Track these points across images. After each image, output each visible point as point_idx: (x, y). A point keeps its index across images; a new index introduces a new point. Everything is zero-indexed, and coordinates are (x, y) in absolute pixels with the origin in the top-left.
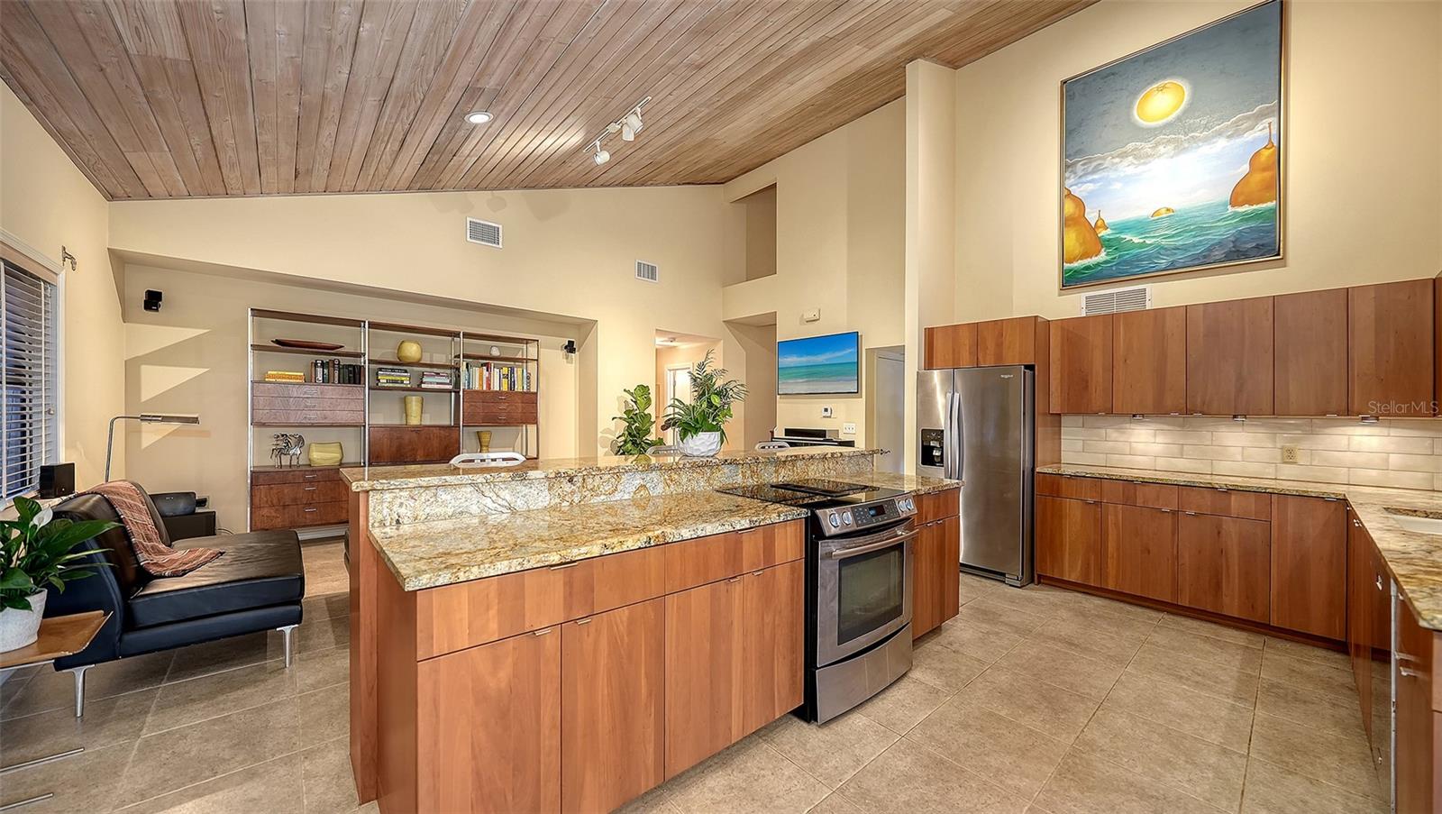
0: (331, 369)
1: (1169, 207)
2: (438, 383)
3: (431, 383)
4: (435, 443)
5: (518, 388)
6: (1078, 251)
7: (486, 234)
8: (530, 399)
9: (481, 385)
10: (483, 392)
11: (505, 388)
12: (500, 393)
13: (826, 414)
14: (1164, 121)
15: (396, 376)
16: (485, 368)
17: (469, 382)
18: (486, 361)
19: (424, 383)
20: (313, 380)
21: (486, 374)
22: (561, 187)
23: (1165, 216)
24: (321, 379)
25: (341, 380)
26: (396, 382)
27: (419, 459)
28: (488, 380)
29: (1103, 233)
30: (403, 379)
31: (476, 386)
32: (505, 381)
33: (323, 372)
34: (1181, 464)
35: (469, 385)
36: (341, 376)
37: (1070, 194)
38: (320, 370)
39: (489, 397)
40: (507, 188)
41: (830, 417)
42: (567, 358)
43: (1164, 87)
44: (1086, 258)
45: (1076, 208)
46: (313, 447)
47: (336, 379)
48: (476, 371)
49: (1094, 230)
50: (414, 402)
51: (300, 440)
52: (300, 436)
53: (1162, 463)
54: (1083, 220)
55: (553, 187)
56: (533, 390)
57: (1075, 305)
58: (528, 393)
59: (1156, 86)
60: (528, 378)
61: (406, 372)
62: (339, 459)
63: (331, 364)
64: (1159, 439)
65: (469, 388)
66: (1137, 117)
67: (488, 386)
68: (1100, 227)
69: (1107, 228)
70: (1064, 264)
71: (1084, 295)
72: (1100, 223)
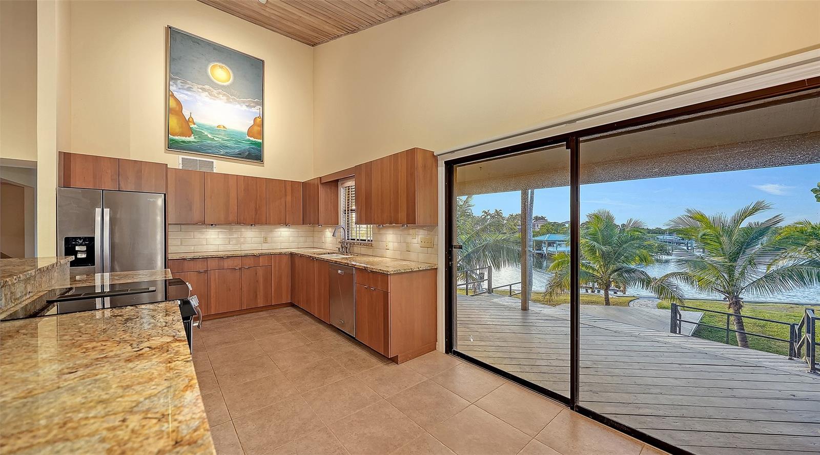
1: (224, 126)
6: (177, 130)
14: (223, 84)
23: (222, 129)
29: (192, 126)
34: (229, 247)
37: (172, 95)
43: (222, 67)
44: (183, 136)
45: (177, 105)
49: (188, 122)
53: (221, 248)
54: (181, 113)
57: (175, 161)
59: (219, 63)
66: (210, 74)
68: (191, 122)
69: (194, 124)
70: (169, 135)
71: (181, 157)
72: (191, 119)
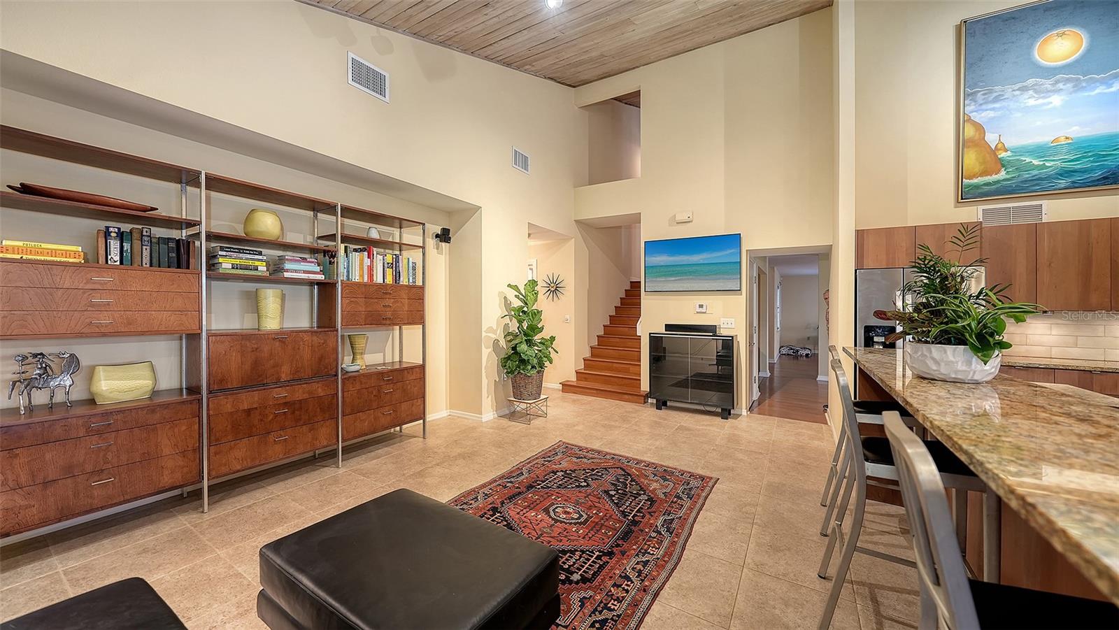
0: (137, 243)
1: (1068, 136)
2: (305, 272)
3: (296, 271)
4: (306, 354)
5: (404, 280)
6: (977, 169)
7: (371, 80)
8: (417, 295)
9: (362, 276)
10: (365, 285)
11: (389, 280)
12: (383, 286)
13: (701, 310)
14: (1064, 62)
15: (245, 259)
16: (366, 253)
17: (348, 272)
18: (367, 245)
19: (287, 271)
20: (102, 260)
21: (367, 262)
22: (449, 46)
23: (1063, 143)
24: (117, 258)
25: (155, 261)
26: (247, 268)
27: (284, 377)
28: (371, 269)
29: (1002, 155)
30: (257, 263)
31: (356, 277)
32: (389, 272)
33: (122, 247)
34: (1075, 352)
35: (348, 276)
36: (155, 255)
37: (970, 119)
38: (114, 245)
39: (371, 291)
40: (394, 29)
41: (705, 313)
42: (437, 249)
43: (1064, 34)
44: (987, 175)
45: (976, 132)
46: (101, 372)
47: (146, 260)
48: (355, 257)
49: (994, 152)
50: (270, 297)
51: (73, 363)
52: (72, 356)
53: (1055, 352)
54: (983, 142)
55: (441, 43)
56: (419, 283)
57: (973, 213)
58: (415, 287)
59: (1056, 32)
60: (414, 268)
61: (260, 253)
62: (150, 388)
63: (136, 235)
64: (1054, 332)
65: (348, 279)
66: (1037, 57)
67: (371, 276)
68: (1000, 150)
69: (1006, 150)
70: (964, 180)
71: (981, 208)
72: (1000, 146)
